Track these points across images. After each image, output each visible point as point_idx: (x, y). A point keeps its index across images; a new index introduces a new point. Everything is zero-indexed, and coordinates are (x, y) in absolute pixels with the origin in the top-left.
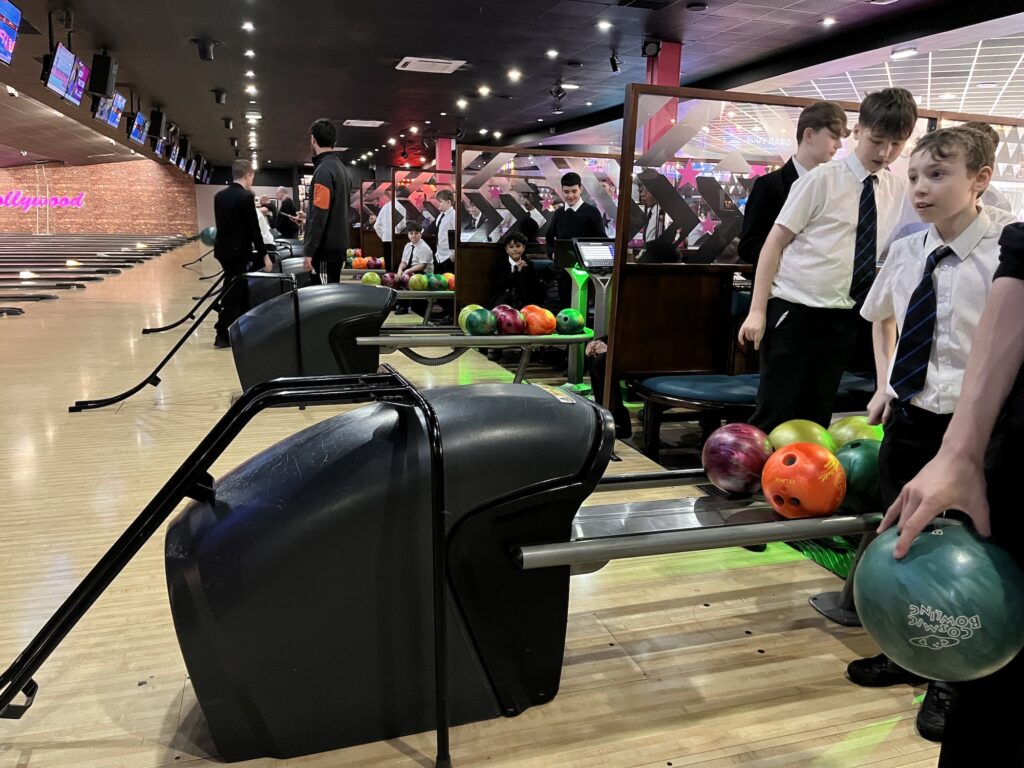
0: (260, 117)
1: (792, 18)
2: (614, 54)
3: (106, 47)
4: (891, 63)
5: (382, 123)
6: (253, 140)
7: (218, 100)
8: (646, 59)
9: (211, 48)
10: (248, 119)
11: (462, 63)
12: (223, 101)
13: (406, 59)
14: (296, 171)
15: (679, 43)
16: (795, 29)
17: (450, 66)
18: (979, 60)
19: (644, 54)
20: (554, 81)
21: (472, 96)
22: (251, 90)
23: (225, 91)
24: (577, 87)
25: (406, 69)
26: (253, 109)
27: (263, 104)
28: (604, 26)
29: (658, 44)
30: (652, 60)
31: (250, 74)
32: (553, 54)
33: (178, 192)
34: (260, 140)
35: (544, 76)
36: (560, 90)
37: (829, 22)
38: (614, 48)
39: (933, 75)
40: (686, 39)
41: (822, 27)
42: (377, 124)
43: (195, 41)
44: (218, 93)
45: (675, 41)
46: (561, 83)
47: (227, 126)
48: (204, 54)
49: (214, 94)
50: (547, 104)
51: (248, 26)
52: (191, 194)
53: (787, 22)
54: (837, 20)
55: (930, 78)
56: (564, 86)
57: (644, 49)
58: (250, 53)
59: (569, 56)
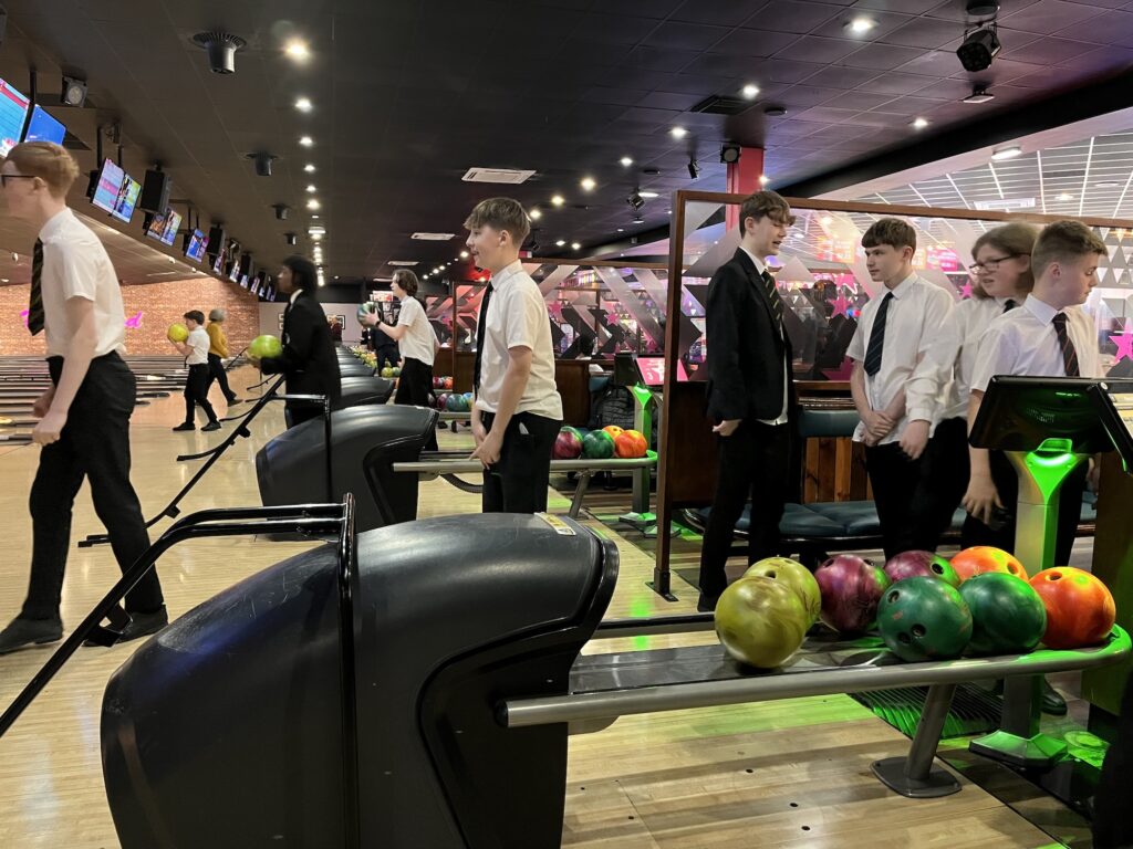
0: (324, 232)
1: (880, 120)
2: (693, 160)
3: (160, 163)
4: (995, 165)
5: (453, 235)
6: (318, 256)
7: (279, 216)
8: (726, 165)
9: (269, 163)
10: (311, 235)
11: (533, 172)
12: (284, 217)
13: (472, 170)
14: (364, 287)
15: (761, 148)
16: (884, 132)
17: (519, 176)
18: (1093, 158)
19: (723, 160)
20: (631, 188)
21: (546, 206)
22: (313, 205)
23: (285, 206)
24: (655, 195)
25: (473, 180)
26: (316, 223)
27: (325, 218)
28: (679, 133)
29: (738, 150)
30: (732, 165)
31: (311, 189)
32: (627, 162)
33: (241, 310)
34: (325, 255)
35: (621, 185)
36: (638, 198)
37: (920, 123)
38: (692, 155)
39: (1045, 175)
40: (768, 144)
41: (913, 128)
42: (448, 237)
43: (252, 156)
44: (279, 209)
45: (757, 146)
46: (639, 191)
47: (290, 241)
48: (262, 169)
49: (274, 210)
50: (627, 214)
51: (306, 141)
52: (255, 313)
53: (875, 124)
54: (929, 121)
55: (1041, 179)
56: (641, 195)
57: (722, 155)
58: (310, 168)
59: (644, 164)
